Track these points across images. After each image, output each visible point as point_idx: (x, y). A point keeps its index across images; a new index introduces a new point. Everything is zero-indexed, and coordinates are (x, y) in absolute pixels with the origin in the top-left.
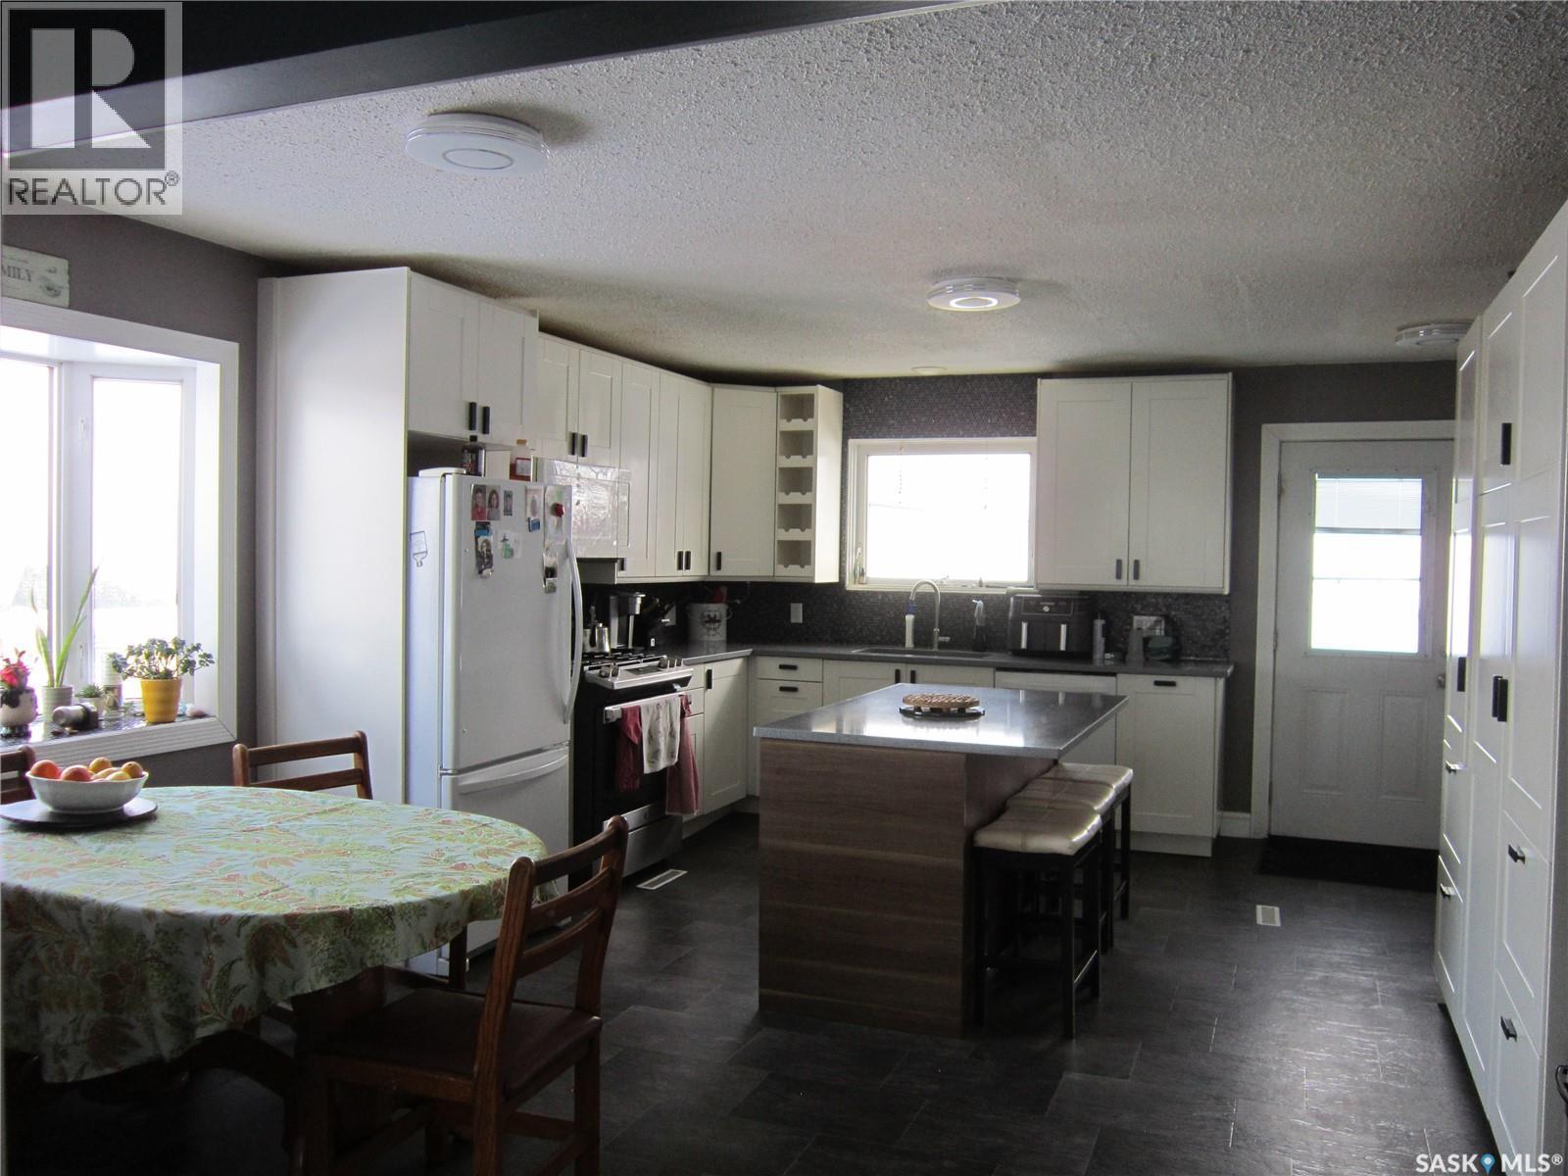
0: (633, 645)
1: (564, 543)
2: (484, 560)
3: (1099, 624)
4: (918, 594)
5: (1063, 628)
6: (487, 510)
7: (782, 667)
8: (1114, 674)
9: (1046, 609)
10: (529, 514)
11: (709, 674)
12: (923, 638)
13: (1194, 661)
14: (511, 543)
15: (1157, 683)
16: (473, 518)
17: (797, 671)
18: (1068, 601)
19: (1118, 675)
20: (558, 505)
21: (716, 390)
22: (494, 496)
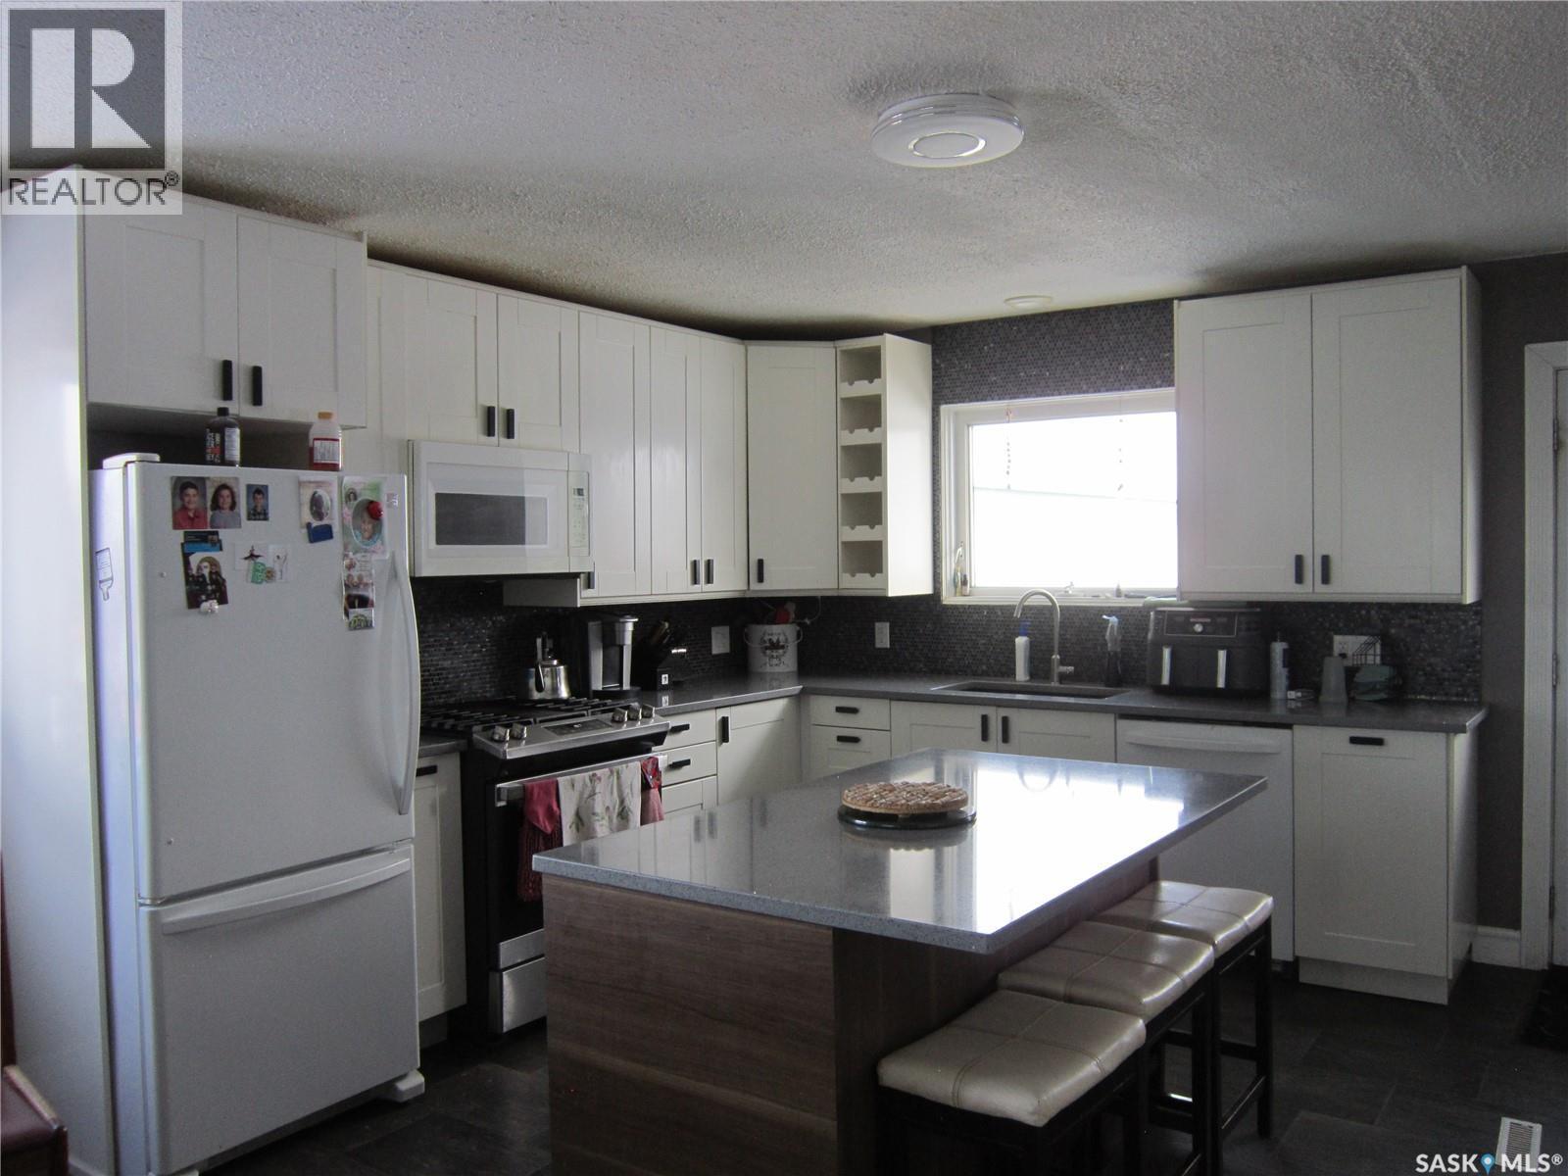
0: (633, 683)
1: (388, 556)
2: (205, 588)
3: (1278, 648)
4: (1025, 608)
5: (1222, 655)
6: (210, 513)
7: (840, 710)
8: (1289, 726)
9: (1198, 628)
10: (307, 517)
11: (724, 722)
12: (1039, 666)
13: (1428, 702)
14: (268, 561)
15: (1354, 740)
16: (177, 526)
17: (859, 715)
18: (1230, 616)
19: (1295, 726)
20: (372, 502)
21: (750, 348)
22: (226, 493)
